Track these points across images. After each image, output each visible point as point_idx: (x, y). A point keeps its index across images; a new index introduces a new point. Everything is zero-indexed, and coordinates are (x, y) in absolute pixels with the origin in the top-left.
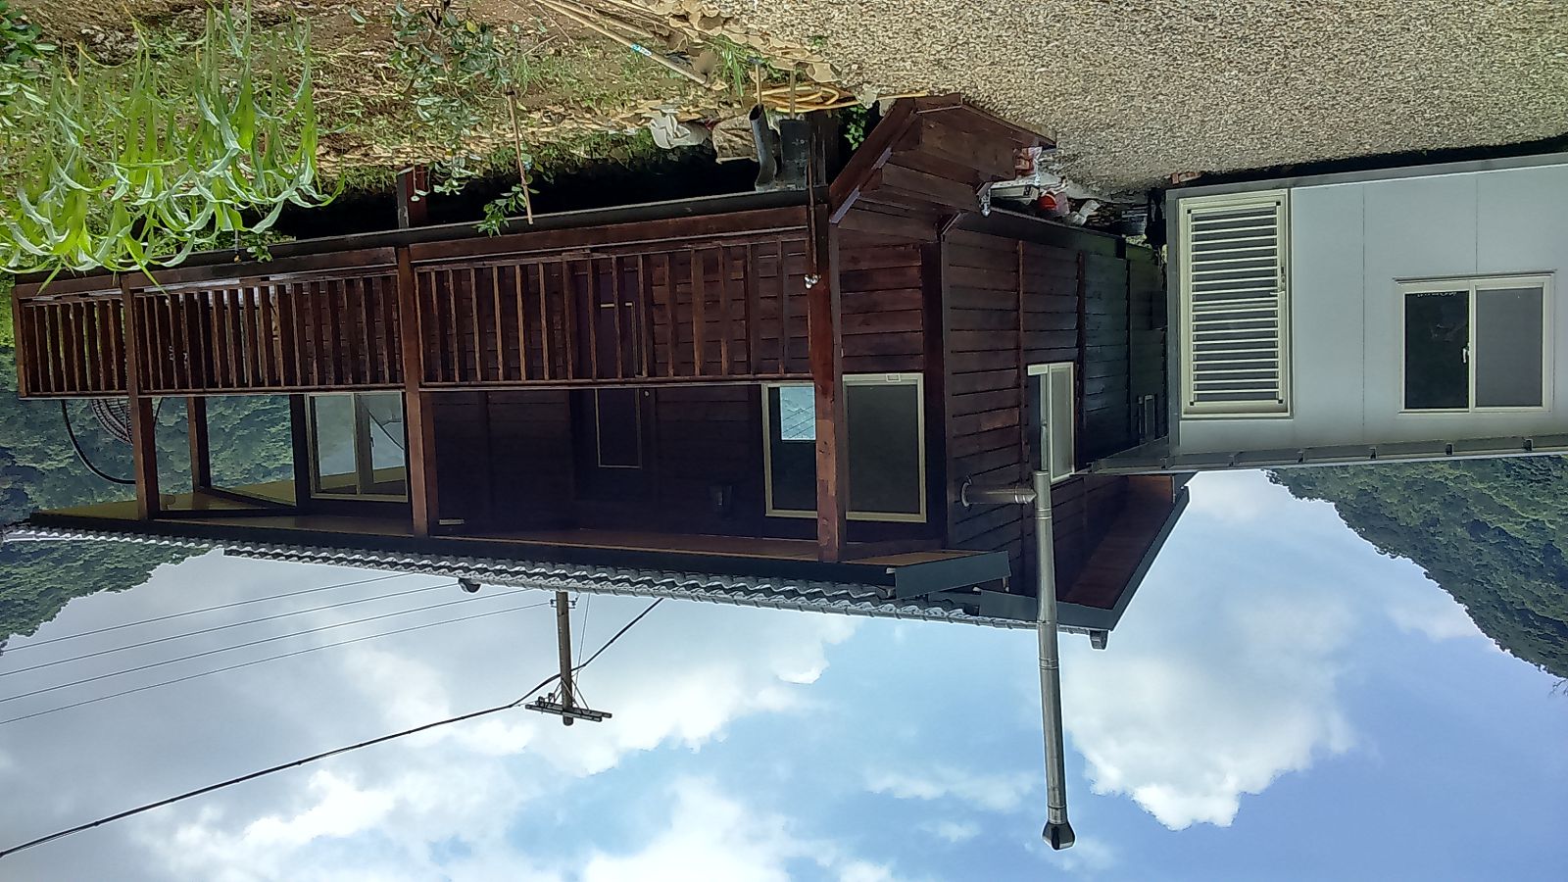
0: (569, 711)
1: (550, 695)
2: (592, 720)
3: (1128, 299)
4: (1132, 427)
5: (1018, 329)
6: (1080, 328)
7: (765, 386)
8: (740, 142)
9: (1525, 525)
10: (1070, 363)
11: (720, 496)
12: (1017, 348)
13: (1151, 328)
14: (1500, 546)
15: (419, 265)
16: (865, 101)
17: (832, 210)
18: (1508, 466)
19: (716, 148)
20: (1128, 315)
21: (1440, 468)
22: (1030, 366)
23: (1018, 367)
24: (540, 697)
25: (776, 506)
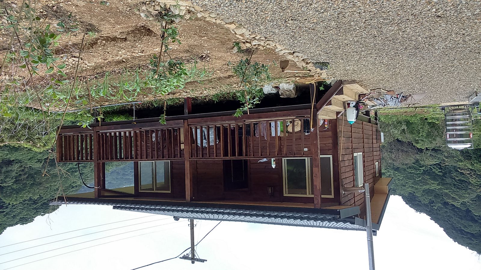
0: (193, 259)
1: (187, 254)
2: (201, 262)
3: (372, 135)
4: (375, 171)
5: (352, 143)
6: (363, 143)
7: (283, 159)
8: (288, 93)
9: (460, 203)
10: (362, 153)
11: (270, 190)
12: (352, 148)
13: (377, 143)
14: (453, 210)
15: (190, 125)
16: (328, 82)
17: (318, 111)
18: (454, 185)
19: (280, 94)
20: (372, 139)
21: (434, 186)
22: (354, 154)
23: (352, 154)
24: (184, 255)
25: (287, 193)
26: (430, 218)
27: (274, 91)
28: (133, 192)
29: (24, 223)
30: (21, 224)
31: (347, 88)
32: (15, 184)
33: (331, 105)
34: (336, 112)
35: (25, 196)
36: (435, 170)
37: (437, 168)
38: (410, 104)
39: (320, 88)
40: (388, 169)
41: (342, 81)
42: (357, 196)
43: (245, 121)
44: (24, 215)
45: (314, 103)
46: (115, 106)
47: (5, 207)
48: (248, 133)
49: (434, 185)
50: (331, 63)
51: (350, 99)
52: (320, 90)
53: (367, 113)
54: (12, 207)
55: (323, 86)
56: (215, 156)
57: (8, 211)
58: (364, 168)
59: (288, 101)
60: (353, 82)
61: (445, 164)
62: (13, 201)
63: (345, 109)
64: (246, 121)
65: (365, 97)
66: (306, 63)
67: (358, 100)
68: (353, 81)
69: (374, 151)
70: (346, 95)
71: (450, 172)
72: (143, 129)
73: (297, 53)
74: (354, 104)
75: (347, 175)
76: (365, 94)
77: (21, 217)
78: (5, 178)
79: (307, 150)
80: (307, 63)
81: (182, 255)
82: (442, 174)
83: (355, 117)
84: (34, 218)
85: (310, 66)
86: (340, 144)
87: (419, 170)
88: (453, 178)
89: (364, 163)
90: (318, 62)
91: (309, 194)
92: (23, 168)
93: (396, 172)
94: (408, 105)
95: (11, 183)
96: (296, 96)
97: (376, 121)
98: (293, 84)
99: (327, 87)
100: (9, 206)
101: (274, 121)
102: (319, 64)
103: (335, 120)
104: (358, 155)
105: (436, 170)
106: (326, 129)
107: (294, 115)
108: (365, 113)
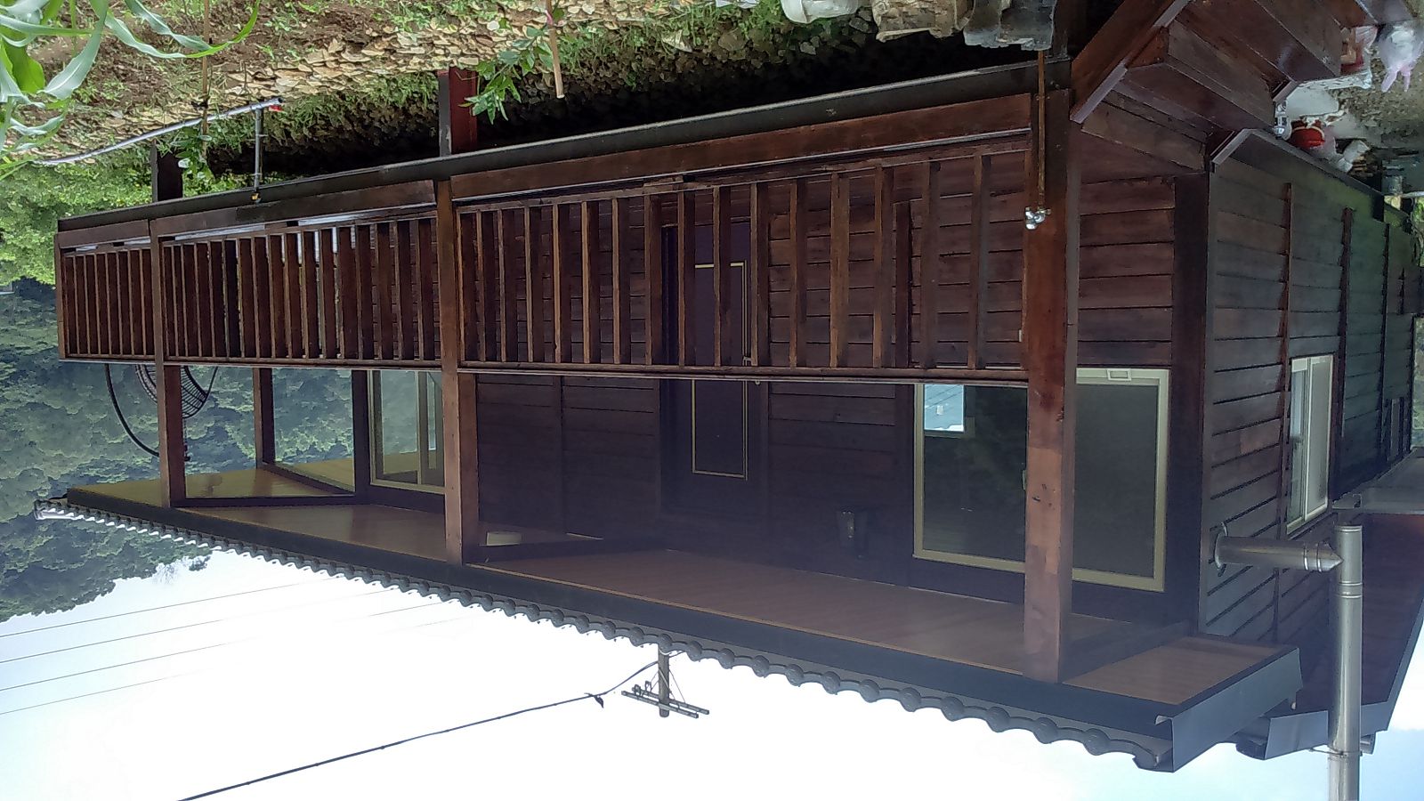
0: (666, 703)
1: (647, 682)
2: (689, 715)
3: (1385, 274)
5: (1284, 308)
6: (1342, 310)
11: (850, 526)
19: (877, 15)
22: (1293, 361)
23: (1282, 363)
24: (637, 685)
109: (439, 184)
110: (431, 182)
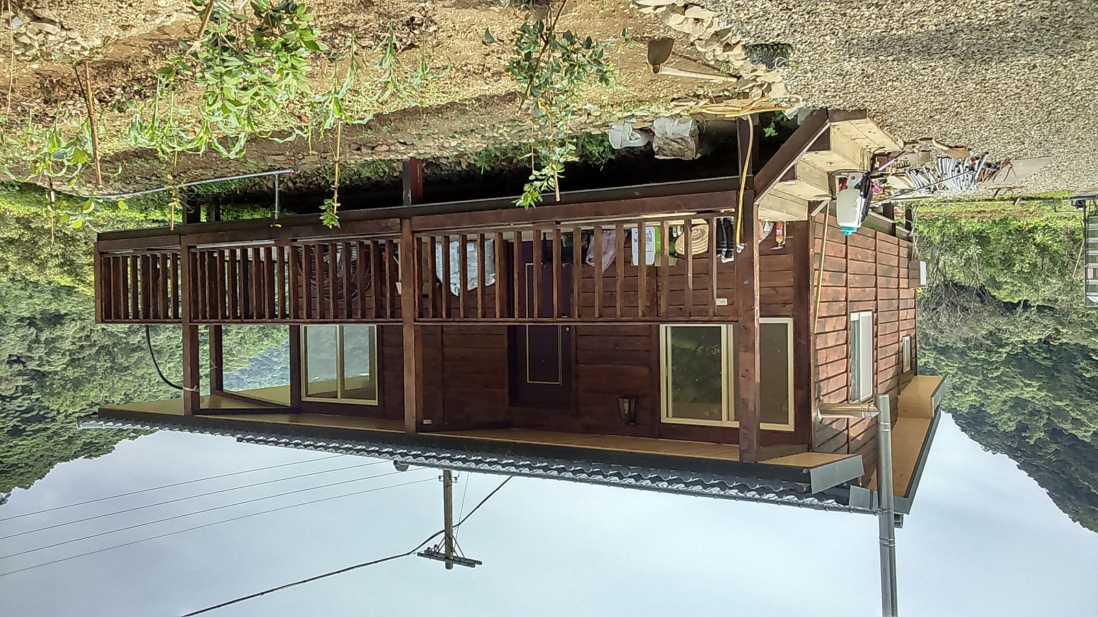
0: (450, 559)
1: (436, 546)
2: (469, 566)
3: (898, 266)
4: (901, 360)
5: (846, 286)
6: (876, 286)
7: (662, 327)
8: (677, 146)
9: (1092, 432)
10: (871, 312)
11: (626, 405)
12: (846, 300)
13: (909, 288)
14: (1071, 447)
15: (419, 232)
16: (789, 113)
17: (756, 195)
18: (1080, 390)
19: (656, 150)
20: (898, 277)
21: (1031, 391)
22: (851, 314)
23: (846, 315)
24: (429, 548)
25: (670, 414)
26: (1017, 465)
27: (639, 141)
28: (286, 400)
29: (91, 455)
30: (86, 458)
31: (840, 131)
32: (70, 368)
33: (794, 178)
34: (809, 202)
35: (93, 394)
36: (1034, 354)
37: (1041, 350)
38: (1000, 189)
39: (766, 130)
40: (924, 349)
41: (827, 111)
42: (854, 425)
43: (558, 223)
44: (92, 438)
45: (747, 174)
46: (231, 180)
47: (49, 418)
48: (567, 255)
49: (1031, 389)
50: (798, 46)
51: (848, 165)
52: (767, 135)
53: (888, 211)
54: (66, 419)
55: (773, 124)
56: (479, 315)
57: (56, 427)
58: (875, 351)
59: (676, 169)
60: (859, 115)
61: (1059, 339)
62: (67, 405)
63: (832, 194)
64: (562, 223)
65: (888, 161)
66: (724, 47)
67: (869, 171)
68: (859, 110)
69: (900, 308)
70: (838, 152)
71: (1071, 360)
72: (301, 242)
73: (695, 7)
74: (859, 180)
75: (831, 370)
76: (889, 153)
77: (85, 442)
78: (48, 354)
79: (726, 304)
80: (728, 44)
81: (425, 548)
82: (1052, 364)
83: (859, 215)
84: (115, 444)
85: (737, 58)
86: (816, 288)
87: (997, 352)
88: (1076, 374)
89: (875, 339)
90: (761, 45)
91: (729, 420)
92: (88, 332)
93: (942, 358)
94: (995, 191)
95: (62, 366)
96: (699, 155)
97: (908, 232)
98: (691, 121)
99: (786, 129)
100: (59, 416)
101: (635, 222)
102: (762, 49)
103: (805, 224)
104: (863, 319)
105: (1038, 354)
106: (779, 248)
107: (689, 209)
108: (882, 211)
109: (403, 220)
110: (399, 219)
